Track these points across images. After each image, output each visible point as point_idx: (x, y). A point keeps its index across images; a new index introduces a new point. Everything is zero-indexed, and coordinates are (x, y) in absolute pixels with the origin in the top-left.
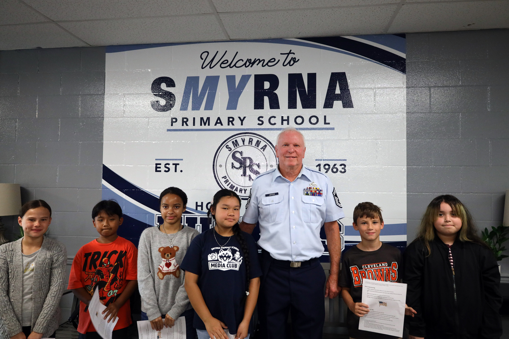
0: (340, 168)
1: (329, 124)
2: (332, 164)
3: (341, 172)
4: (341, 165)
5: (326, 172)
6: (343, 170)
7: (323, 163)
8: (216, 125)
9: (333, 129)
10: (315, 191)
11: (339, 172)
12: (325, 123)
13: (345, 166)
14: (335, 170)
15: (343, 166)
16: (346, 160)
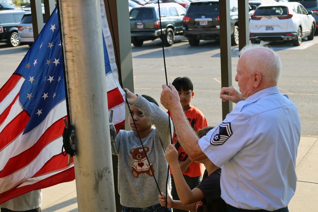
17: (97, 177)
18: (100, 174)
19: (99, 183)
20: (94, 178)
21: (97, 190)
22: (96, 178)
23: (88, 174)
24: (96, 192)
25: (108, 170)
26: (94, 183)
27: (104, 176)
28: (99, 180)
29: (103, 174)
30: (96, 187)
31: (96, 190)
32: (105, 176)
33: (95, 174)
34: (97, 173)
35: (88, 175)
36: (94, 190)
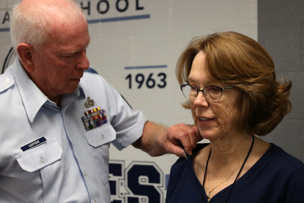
0: (158, 80)
1: (142, 8)
2: (146, 73)
3: (160, 86)
4: (160, 75)
5: (140, 87)
6: (162, 84)
7: (134, 73)
8: (3, 22)
9: (147, 16)
10: (98, 116)
11: (156, 87)
12: (138, 8)
13: (165, 75)
14: (151, 83)
15: (162, 77)
16: (165, 66)
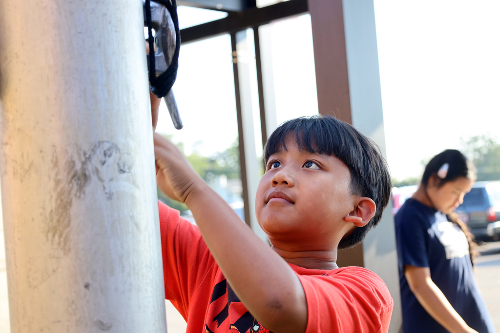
17: (63, 176)
18: (78, 166)
19: (70, 203)
20: (52, 184)
21: (61, 236)
22: (57, 182)
23: (27, 166)
24: (59, 244)
25: (115, 155)
26: (51, 205)
27: (94, 178)
28: (74, 192)
29: (90, 168)
30: (58, 221)
31: (57, 237)
32: (101, 180)
33: (56, 164)
34: (62, 162)
35: (30, 167)
36: (50, 235)
